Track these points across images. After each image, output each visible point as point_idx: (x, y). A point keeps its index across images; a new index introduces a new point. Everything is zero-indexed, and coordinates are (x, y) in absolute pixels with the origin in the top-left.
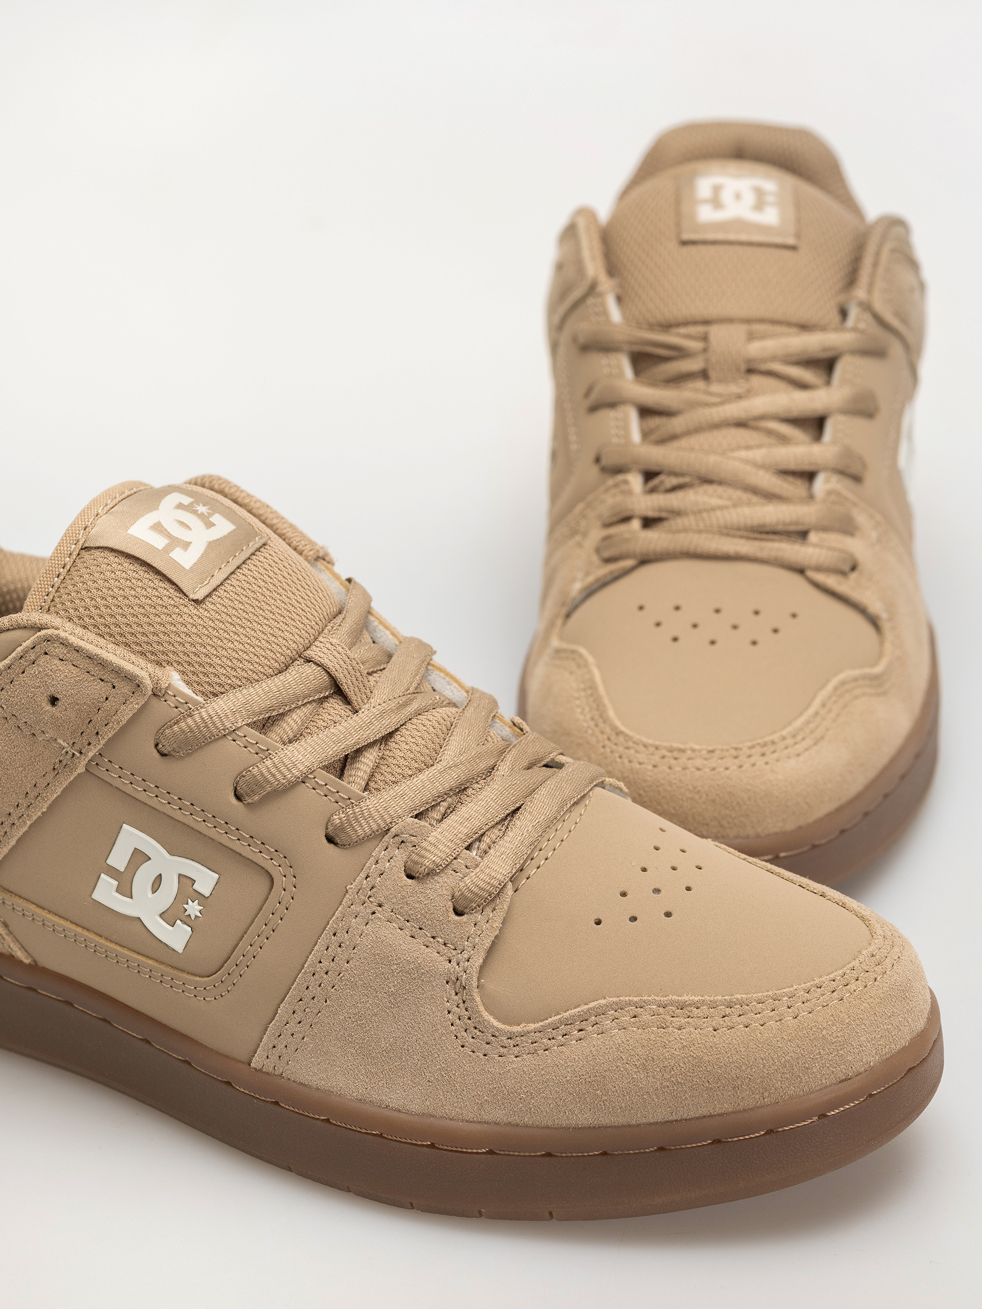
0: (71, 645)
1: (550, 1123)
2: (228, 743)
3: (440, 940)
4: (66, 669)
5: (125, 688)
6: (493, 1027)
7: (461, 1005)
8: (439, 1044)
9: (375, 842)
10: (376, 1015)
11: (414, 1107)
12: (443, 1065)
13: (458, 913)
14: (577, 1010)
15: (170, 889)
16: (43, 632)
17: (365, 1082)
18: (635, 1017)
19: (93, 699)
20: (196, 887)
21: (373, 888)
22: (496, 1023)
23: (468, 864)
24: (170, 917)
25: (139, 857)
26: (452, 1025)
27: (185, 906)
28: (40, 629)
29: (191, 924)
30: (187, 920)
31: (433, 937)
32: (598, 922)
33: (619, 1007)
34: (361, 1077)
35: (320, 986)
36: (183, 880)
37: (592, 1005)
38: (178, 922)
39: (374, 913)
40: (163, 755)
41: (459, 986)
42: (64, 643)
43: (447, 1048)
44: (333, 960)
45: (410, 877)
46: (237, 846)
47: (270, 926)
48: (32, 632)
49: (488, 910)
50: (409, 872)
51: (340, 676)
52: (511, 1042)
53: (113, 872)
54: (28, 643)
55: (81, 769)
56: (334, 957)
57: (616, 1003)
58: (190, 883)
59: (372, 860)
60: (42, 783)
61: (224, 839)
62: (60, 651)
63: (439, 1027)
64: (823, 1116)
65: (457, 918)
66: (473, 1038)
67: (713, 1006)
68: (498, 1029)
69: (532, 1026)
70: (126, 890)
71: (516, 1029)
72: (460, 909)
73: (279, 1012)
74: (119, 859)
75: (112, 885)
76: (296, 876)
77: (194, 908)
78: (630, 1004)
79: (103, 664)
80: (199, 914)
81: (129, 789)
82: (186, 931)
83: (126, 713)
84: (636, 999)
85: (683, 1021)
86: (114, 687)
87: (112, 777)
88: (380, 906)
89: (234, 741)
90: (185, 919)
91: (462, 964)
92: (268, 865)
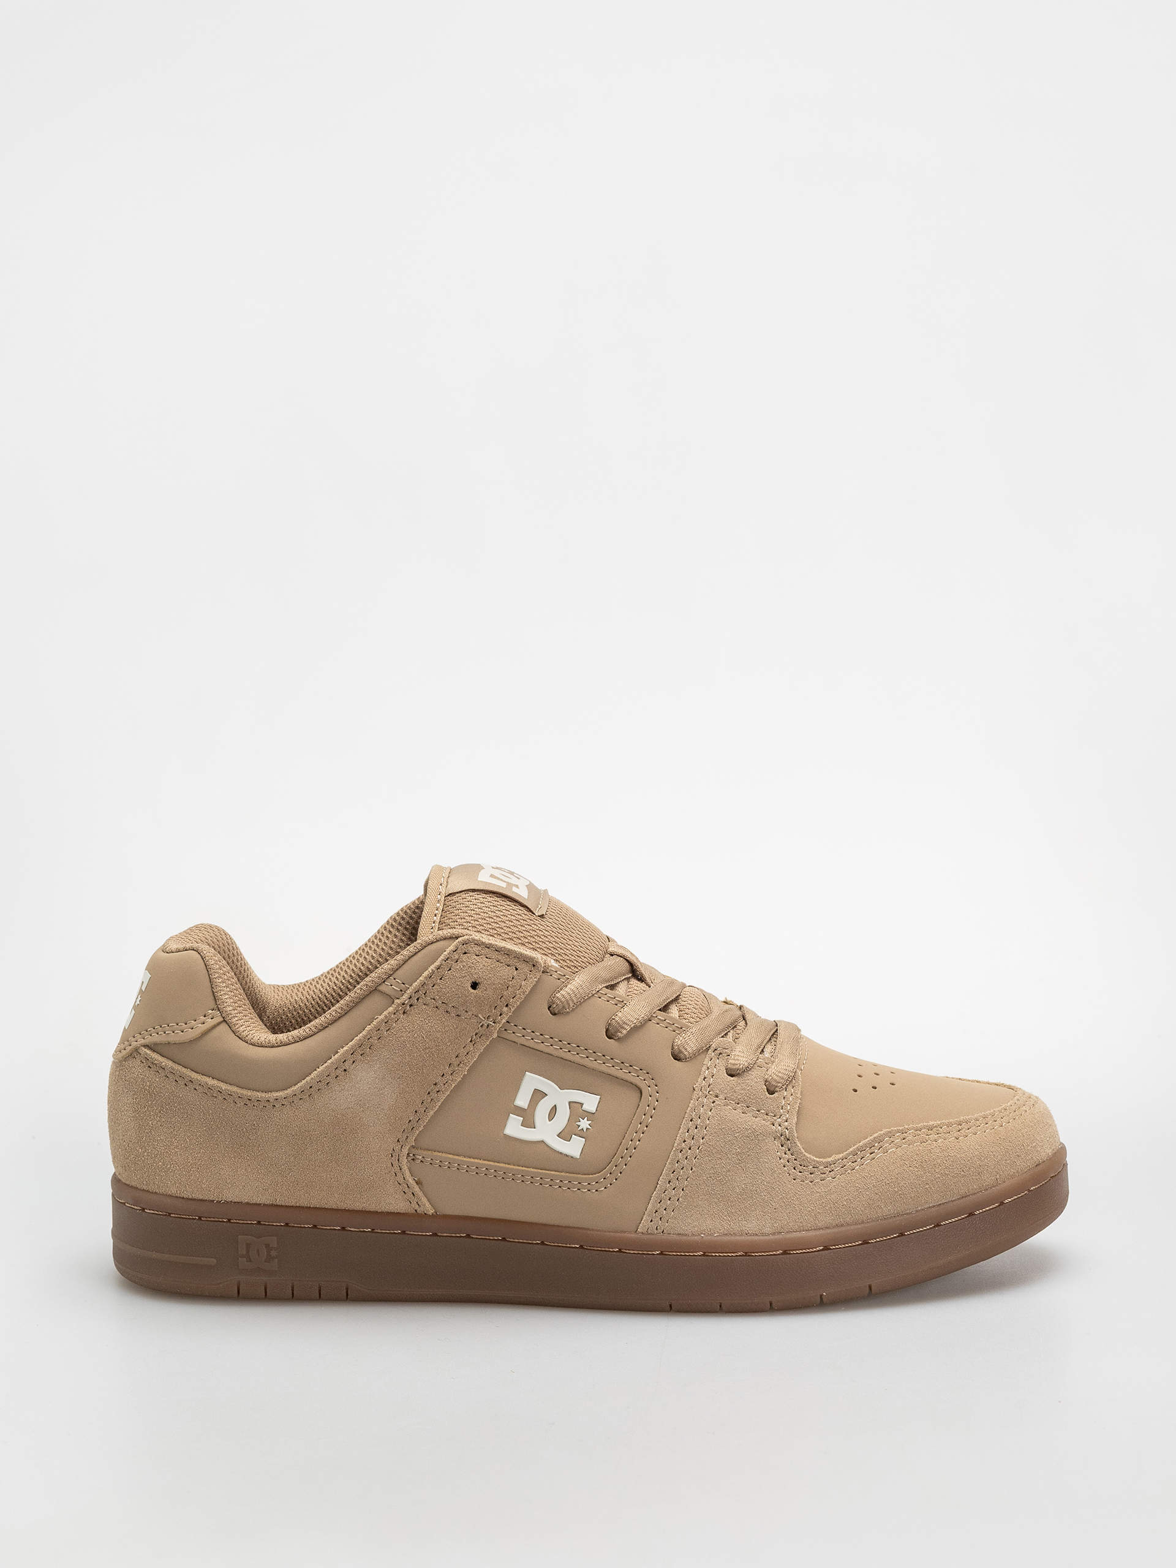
0: (483, 943)
1: (865, 1219)
2: (596, 999)
3: (763, 1112)
4: (483, 960)
5: (525, 968)
6: (814, 1161)
7: (788, 1152)
8: (779, 1181)
9: (703, 1056)
10: (729, 1171)
11: (767, 1230)
12: (784, 1195)
13: (771, 1092)
14: (866, 1140)
15: (563, 1115)
16: (460, 939)
17: (729, 1220)
18: (904, 1139)
19: (504, 979)
20: (585, 1107)
21: (709, 1085)
22: (815, 1159)
24: (566, 1134)
25: (538, 1095)
26: (784, 1166)
28: (457, 938)
29: (584, 1135)
30: (581, 1133)
31: (759, 1111)
32: (855, 1091)
33: (891, 1134)
34: (725, 1218)
35: (686, 1158)
36: (573, 1106)
37: (875, 1135)
38: (573, 1136)
39: (714, 1102)
40: (554, 1014)
41: (785, 1140)
42: (478, 944)
43: (784, 1182)
44: (693, 1139)
45: (732, 1076)
46: (614, 1071)
47: (644, 1124)
48: (451, 941)
49: (790, 1087)
50: (729, 1073)
52: (828, 1169)
53: (519, 1111)
54: (452, 948)
55: (495, 1035)
56: (694, 1136)
57: (890, 1132)
58: (579, 1107)
59: (705, 1067)
60: (463, 1052)
61: (603, 1068)
62: (476, 949)
63: (776, 1169)
64: (1002, 1203)
65: (771, 1096)
66: (801, 1172)
67: (949, 1125)
68: (818, 1162)
69: (839, 1156)
70: (529, 1122)
71: (829, 1160)
72: (772, 1089)
73: (659, 1183)
74: (522, 1100)
75: (519, 1120)
76: (658, 1084)
77: (584, 1124)
78: (898, 1131)
79: (508, 953)
80: (589, 1127)
81: (531, 1044)
82: (581, 1142)
83: (528, 986)
84: (901, 1128)
85: (936, 1136)
86: (517, 969)
87: (518, 1038)
88: (717, 1096)
89: (600, 998)
90: (579, 1133)
91: (782, 1124)
92: (636, 1081)
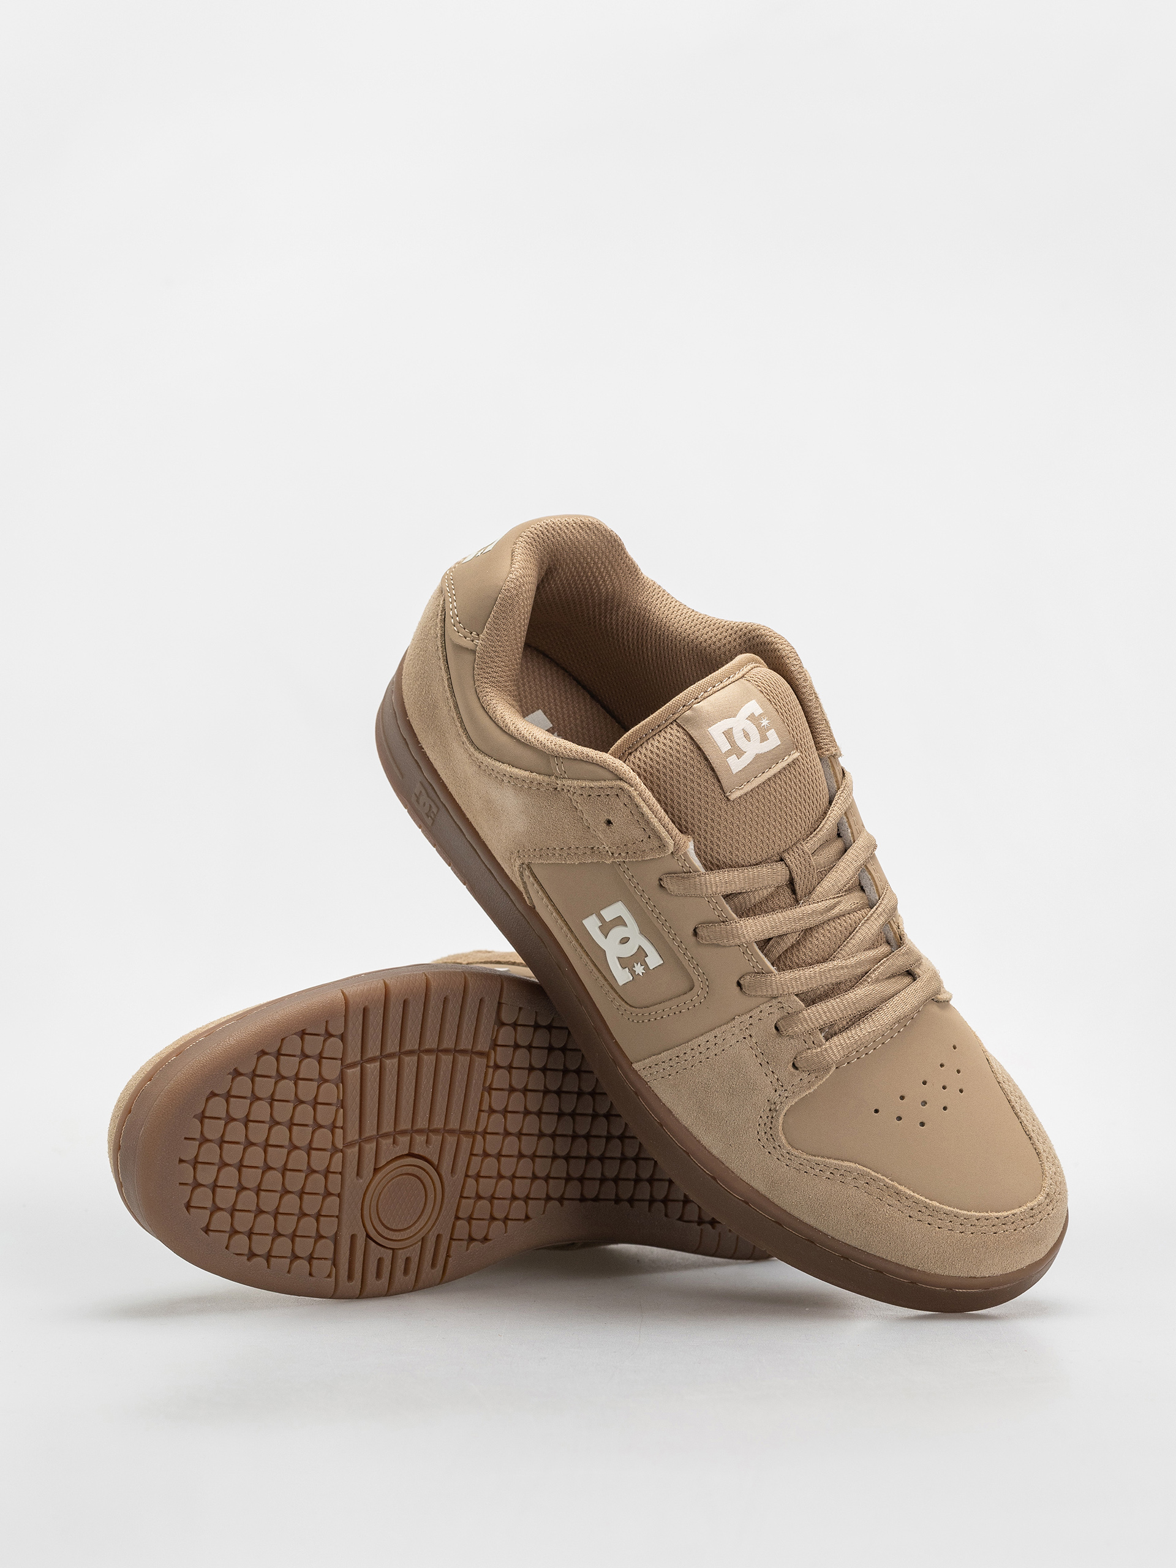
0: (634, 801)
1: (788, 1210)
2: (703, 901)
3: (776, 1076)
5: (655, 842)
7: (770, 1118)
8: (746, 1130)
9: (766, 1000)
11: (715, 1152)
13: (794, 1067)
14: (835, 1161)
15: (631, 949)
16: (619, 783)
17: (693, 1120)
18: (867, 1184)
19: (634, 836)
20: (648, 959)
21: (751, 1025)
22: (784, 1141)
23: (815, 1042)
24: (624, 963)
26: (759, 1125)
27: (635, 964)
28: (621, 780)
30: (632, 972)
31: (773, 1072)
32: (876, 1111)
33: (861, 1173)
34: (692, 1117)
35: (693, 1057)
36: (640, 949)
37: (846, 1163)
39: (744, 1038)
40: (661, 886)
41: (774, 1108)
42: (631, 797)
43: (749, 1135)
44: (708, 1049)
45: (777, 1030)
46: (682, 958)
47: (679, 1009)
48: (615, 778)
49: (813, 1075)
50: (777, 1027)
51: (797, 879)
52: (788, 1156)
54: (610, 783)
57: (861, 1170)
58: (644, 955)
59: (759, 1009)
63: (751, 1121)
65: (792, 1070)
66: (767, 1140)
68: (784, 1145)
69: (805, 1156)
71: (795, 1152)
72: (796, 1065)
73: (662, 1054)
75: (598, 924)
76: (709, 993)
77: (639, 969)
78: (868, 1174)
80: (640, 974)
82: (629, 978)
83: (650, 855)
84: (873, 1173)
85: (894, 1201)
86: (649, 837)
87: (625, 877)
88: (750, 1036)
89: (709, 902)
91: (781, 1097)
92: (695, 978)
